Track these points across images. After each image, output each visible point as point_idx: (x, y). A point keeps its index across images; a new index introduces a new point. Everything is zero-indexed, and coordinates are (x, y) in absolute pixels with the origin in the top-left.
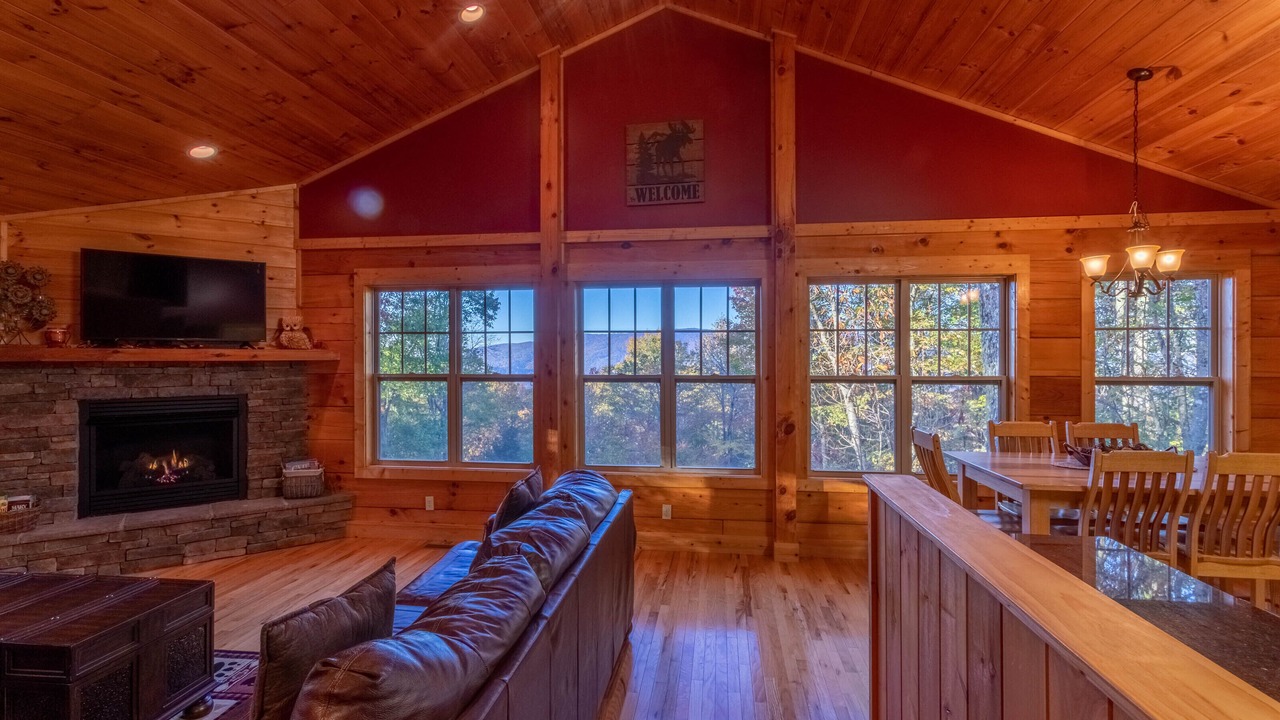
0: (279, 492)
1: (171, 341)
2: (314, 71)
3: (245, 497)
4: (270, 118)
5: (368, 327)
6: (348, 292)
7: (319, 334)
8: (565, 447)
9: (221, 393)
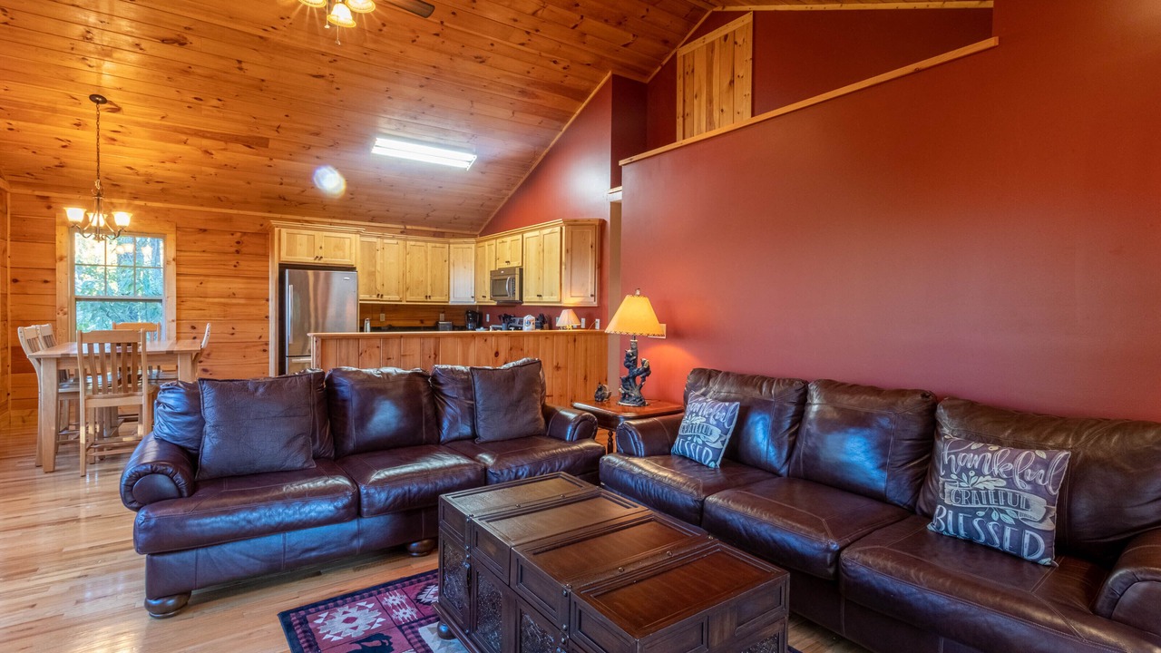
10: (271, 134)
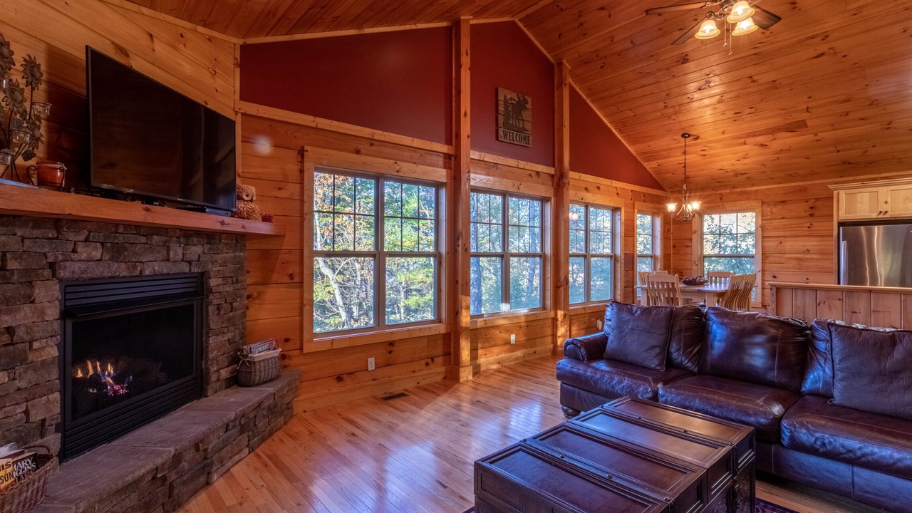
3: (205, 394)
6: (298, 168)
9: (192, 270)
10: (805, 116)
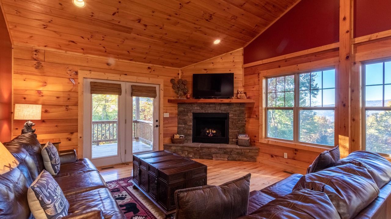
0: (237, 143)
1: (211, 97)
2: (245, 3)
3: (228, 143)
4: (234, 26)
5: (264, 91)
6: (258, 79)
7: (249, 94)
8: (353, 141)
9: (222, 112)
